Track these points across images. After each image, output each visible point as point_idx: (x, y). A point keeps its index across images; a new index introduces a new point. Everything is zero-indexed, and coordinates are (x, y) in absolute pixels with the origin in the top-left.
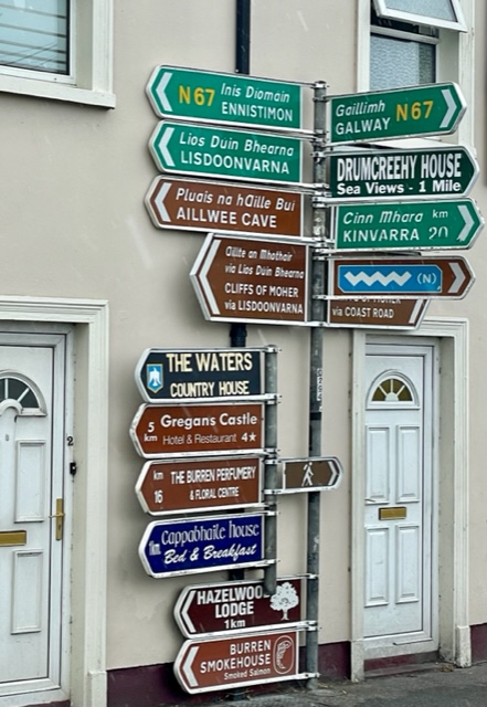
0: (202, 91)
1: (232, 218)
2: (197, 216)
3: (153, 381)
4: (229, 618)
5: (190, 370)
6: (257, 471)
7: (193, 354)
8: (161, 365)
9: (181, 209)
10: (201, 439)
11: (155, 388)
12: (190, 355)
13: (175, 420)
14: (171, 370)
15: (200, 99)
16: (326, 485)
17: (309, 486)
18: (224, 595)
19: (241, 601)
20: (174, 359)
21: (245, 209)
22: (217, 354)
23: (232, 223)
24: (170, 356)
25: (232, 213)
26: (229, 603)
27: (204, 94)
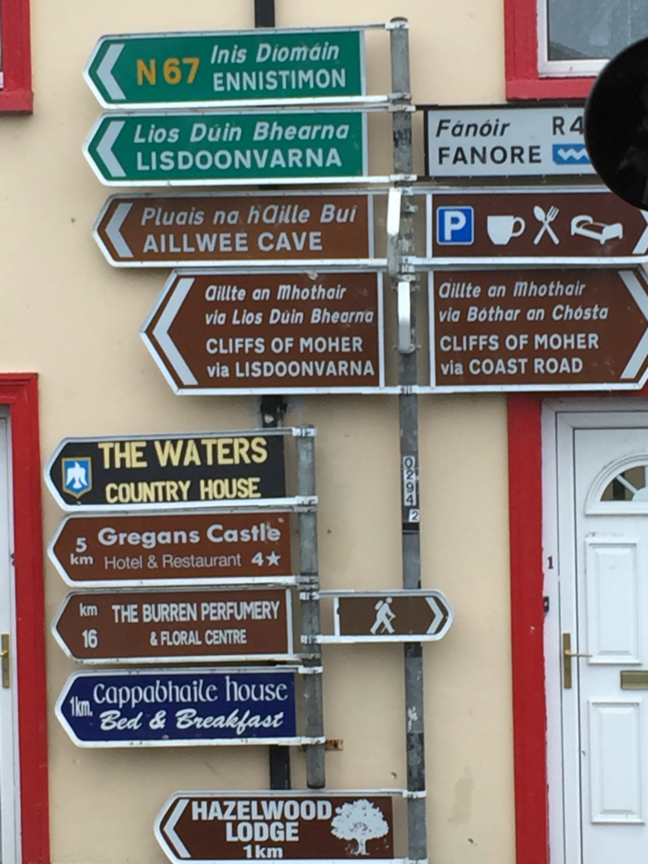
0: (176, 62)
1: (238, 242)
2: (178, 243)
3: (73, 481)
4: (253, 843)
5: (144, 464)
6: (282, 609)
7: (150, 443)
8: (89, 459)
9: (150, 238)
10: (175, 562)
11: (78, 491)
12: (144, 444)
13: (122, 536)
14: (107, 465)
15: (172, 75)
16: (424, 633)
17: (386, 633)
18: (241, 810)
19: (273, 820)
20: (112, 451)
21: (263, 227)
22: (197, 441)
23: (238, 249)
24: (106, 448)
25: (238, 236)
26: (252, 822)
27: (181, 66)
